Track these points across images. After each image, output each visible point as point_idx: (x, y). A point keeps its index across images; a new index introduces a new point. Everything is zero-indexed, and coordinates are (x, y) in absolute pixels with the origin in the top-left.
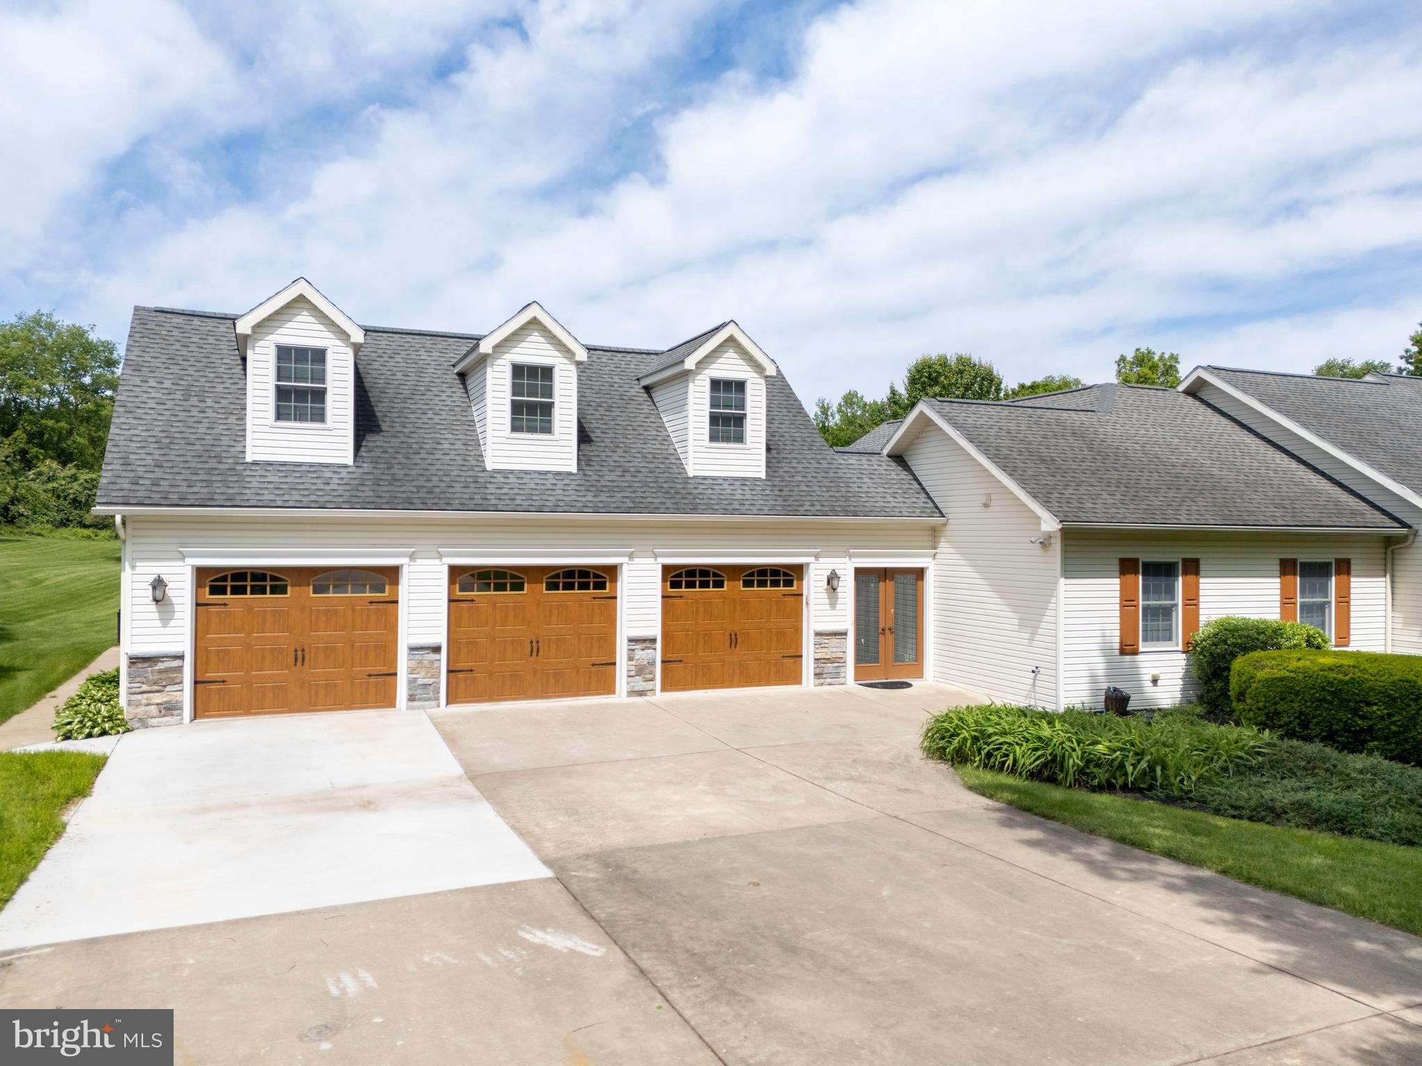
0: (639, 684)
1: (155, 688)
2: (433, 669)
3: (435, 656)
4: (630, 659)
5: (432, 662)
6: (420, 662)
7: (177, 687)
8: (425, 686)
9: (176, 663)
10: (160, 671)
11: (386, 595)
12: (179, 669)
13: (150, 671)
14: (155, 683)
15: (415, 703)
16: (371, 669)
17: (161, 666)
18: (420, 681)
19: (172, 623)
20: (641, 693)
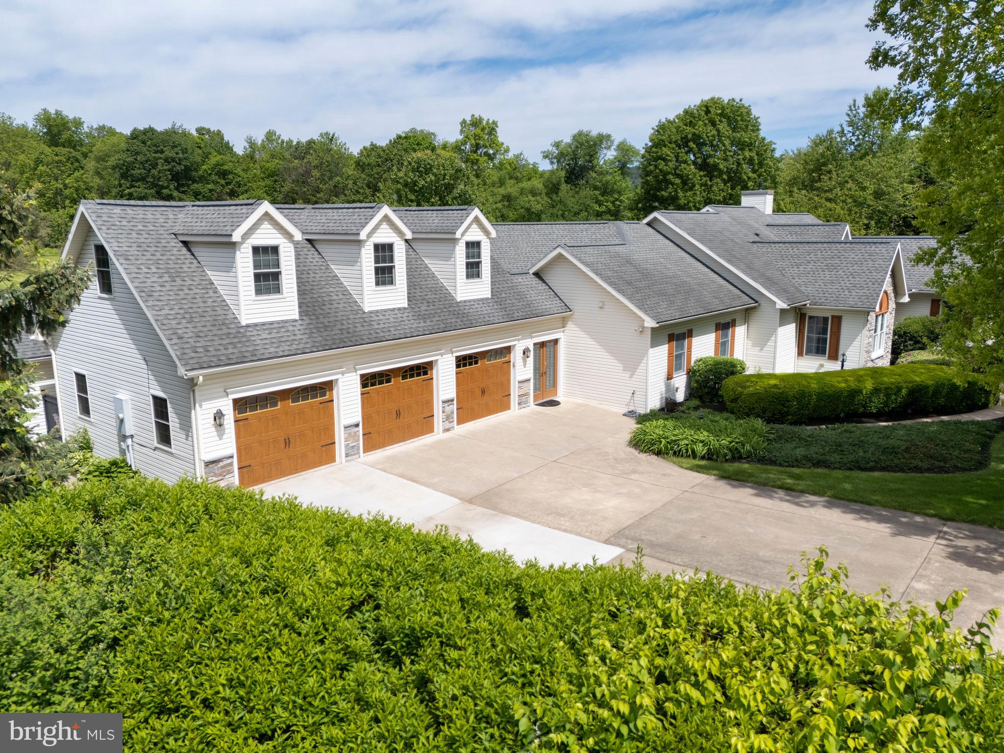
0: (448, 425)
1: (220, 478)
2: (355, 436)
3: (356, 429)
4: (443, 412)
5: (355, 433)
6: (350, 434)
7: (231, 475)
8: (353, 447)
9: (229, 461)
10: (222, 467)
11: (327, 397)
12: (231, 464)
13: (216, 468)
14: (220, 475)
15: (349, 458)
16: (324, 443)
17: (221, 464)
18: (351, 445)
19: (224, 436)
20: (448, 430)
